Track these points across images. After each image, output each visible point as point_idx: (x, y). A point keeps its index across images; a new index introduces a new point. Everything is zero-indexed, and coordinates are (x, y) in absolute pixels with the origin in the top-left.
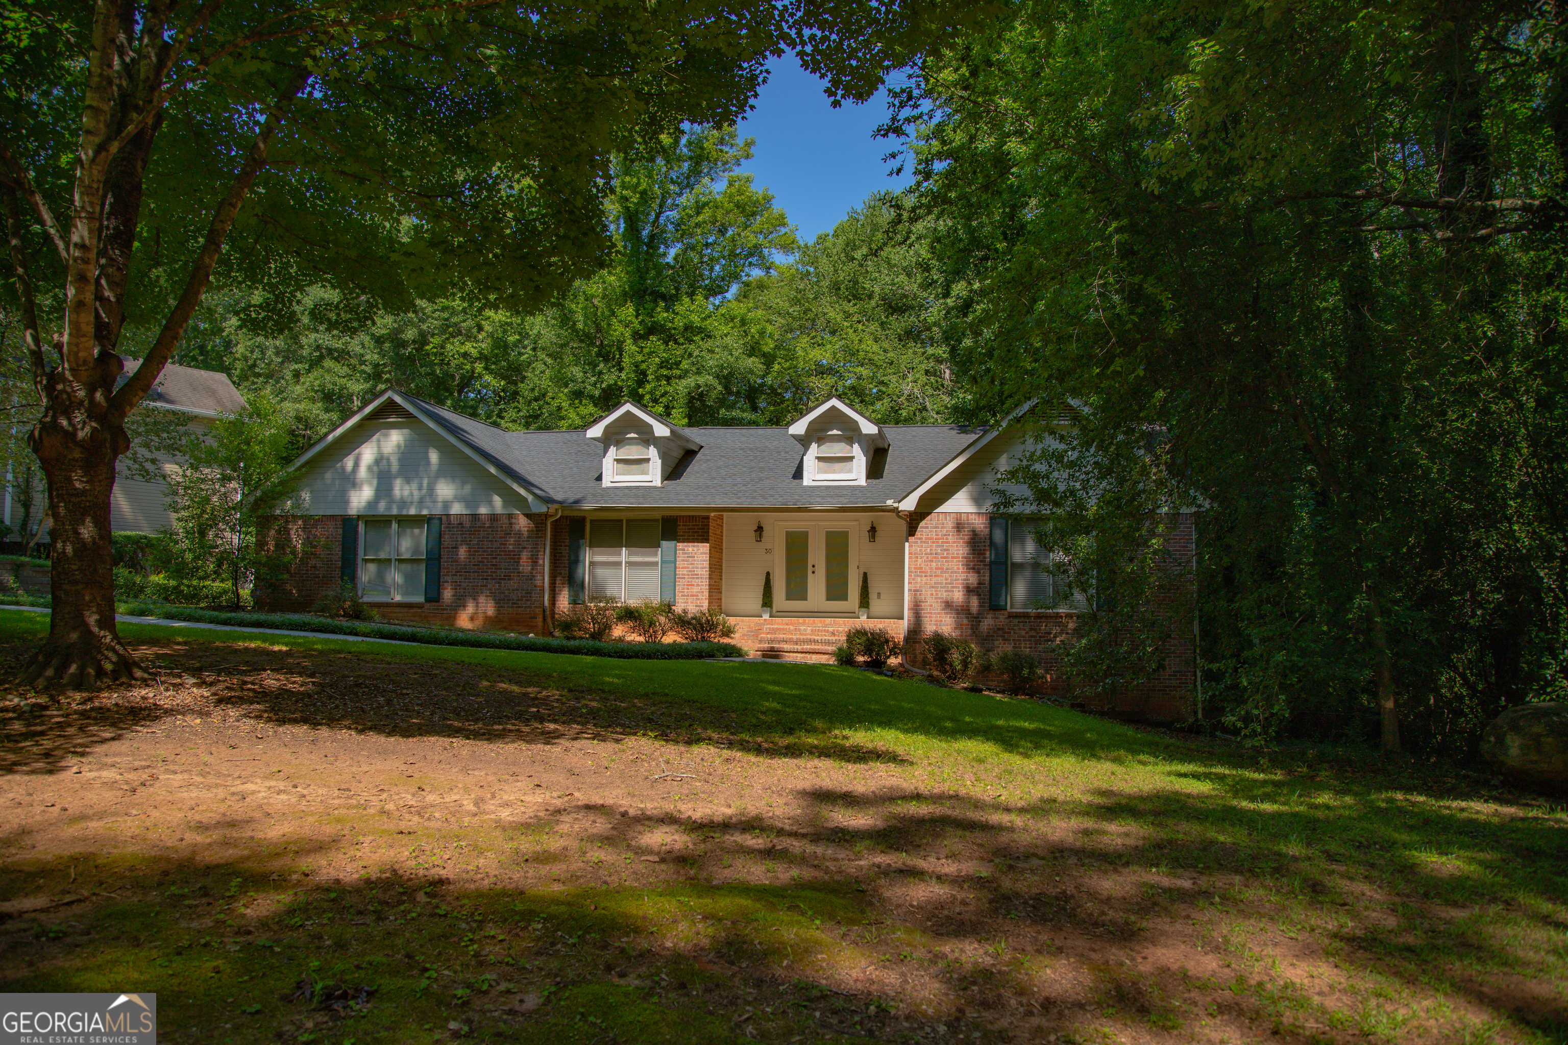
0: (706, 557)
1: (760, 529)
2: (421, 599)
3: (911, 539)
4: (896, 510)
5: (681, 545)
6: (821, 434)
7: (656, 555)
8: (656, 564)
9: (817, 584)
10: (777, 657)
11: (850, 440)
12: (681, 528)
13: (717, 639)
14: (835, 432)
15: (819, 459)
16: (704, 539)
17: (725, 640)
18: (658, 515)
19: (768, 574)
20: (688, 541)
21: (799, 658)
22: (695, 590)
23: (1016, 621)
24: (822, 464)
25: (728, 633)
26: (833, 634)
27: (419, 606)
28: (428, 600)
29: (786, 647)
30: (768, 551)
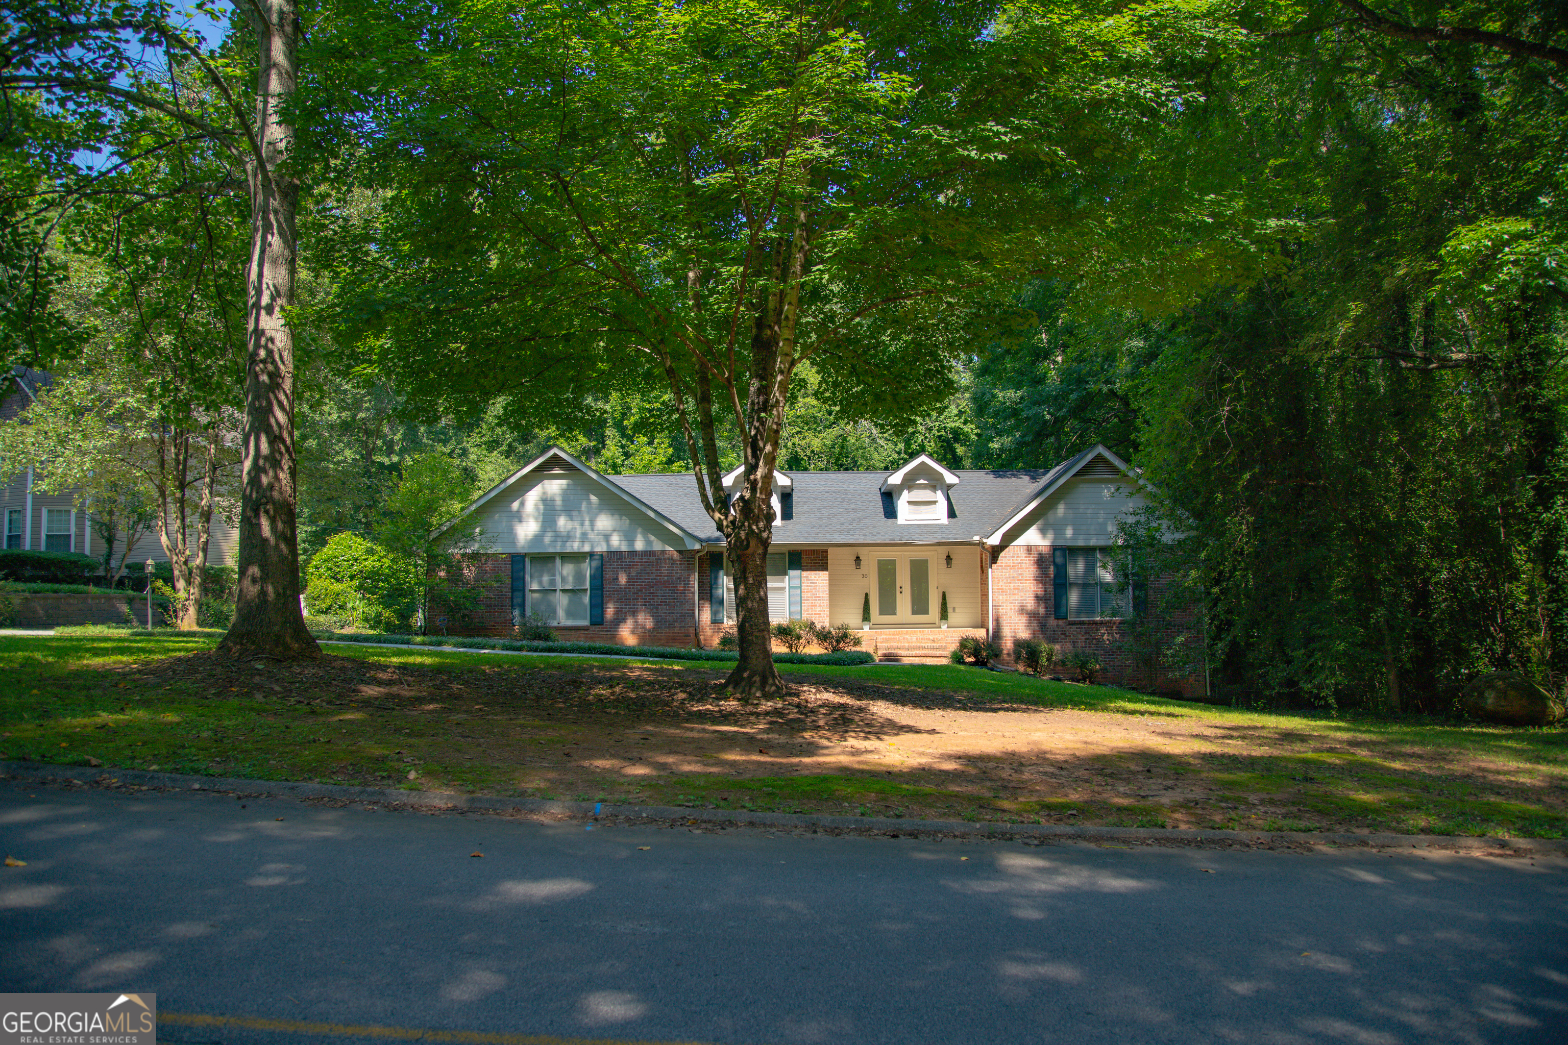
0: (826, 583)
1: (858, 559)
2: (586, 623)
3: (994, 566)
4: (981, 544)
5: (805, 574)
6: (910, 483)
7: (783, 581)
8: (783, 589)
9: (904, 602)
10: (897, 660)
11: (934, 488)
12: (805, 560)
13: (850, 648)
14: (922, 481)
15: (910, 503)
16: (824, 568)
17: (858, 649)
18: (785, 550)
19: (867, 595)
20: (811, 570)
21: (917, 661)
22: (818, 609)
23: (1074, 627)
24: (912, 507)
25: (857, 642)
26: (933, 641)
27: (585, 629)
28: (593, 624)
29: (903, 653)
30: (864, 576)
